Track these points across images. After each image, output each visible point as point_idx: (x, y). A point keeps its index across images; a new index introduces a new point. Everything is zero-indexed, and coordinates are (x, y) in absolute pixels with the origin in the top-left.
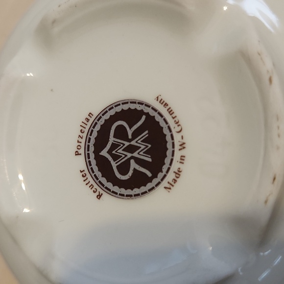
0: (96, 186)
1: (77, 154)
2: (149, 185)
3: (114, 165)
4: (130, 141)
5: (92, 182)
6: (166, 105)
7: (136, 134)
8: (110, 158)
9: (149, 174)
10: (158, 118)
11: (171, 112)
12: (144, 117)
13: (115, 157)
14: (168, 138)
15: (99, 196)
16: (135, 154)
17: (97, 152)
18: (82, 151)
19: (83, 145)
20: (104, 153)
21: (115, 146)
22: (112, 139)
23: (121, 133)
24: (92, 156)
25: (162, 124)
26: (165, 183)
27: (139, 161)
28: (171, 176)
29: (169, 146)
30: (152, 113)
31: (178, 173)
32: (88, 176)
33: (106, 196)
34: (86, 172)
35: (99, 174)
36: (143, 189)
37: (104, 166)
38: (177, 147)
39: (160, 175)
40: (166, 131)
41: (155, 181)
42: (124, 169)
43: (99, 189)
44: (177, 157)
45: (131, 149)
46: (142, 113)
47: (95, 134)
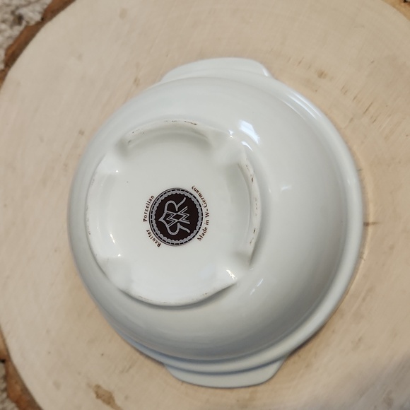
0: (157, 239)
1: (145, 220)
2: (189, 238)
3: (168, 226)
4: (177, 212)
5: (154, 237)
6: (198, 191)
7: (180, 208)
8: (165, 223)
9: (189, 232)
10: (193, 199)
11: (200, 196)
12: (185, 198)
13: (168, 222)
14: (199, 210)
15: (159, 245)
16: (180, 220)
17: (157, 219)
18: (147, 219)
19: (148, 215)
20: (161, 219)
21: (168, 215)
22: (166, 211)
23: (171, 208)
24: (154, 222)
25: (196, 202)
26: (198, 236)
27: (182, 224)
28: (201, 232)
29: (200, 215)
30: (190, 196)
31: (205, 230)
32: (152, 233)
33: (163, 245)
34: (151, 231)
35: (158, 232)
36: (185, 240)
37: (161, 228)
38: (204, 215)
39: (195, 232)
40: (198, 206)
41: (192, 235)
42: (174, 228)
43: (159, 241)
44: (204, 221)
45: (178, 217)
46: (184, 196)
47: (155, 208)
